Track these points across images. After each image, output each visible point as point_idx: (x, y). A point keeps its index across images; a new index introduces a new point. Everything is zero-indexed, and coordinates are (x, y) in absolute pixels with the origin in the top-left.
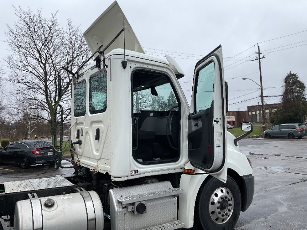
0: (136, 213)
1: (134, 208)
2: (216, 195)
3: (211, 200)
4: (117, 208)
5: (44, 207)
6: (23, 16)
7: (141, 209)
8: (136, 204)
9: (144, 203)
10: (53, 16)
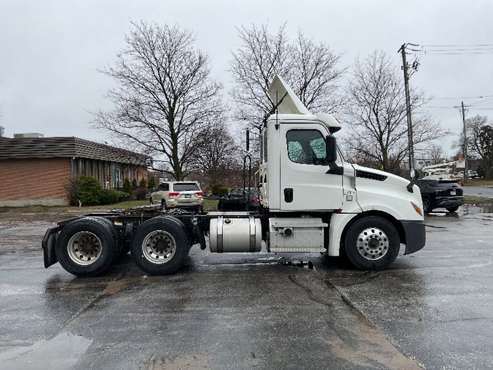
0: (284, 235)
1: (283, 231)
2: (366, 234)
3: (360, 237)
4: (271, 230)
5: (224, 223)
6: (247, 36)
7: (288, 233)
8: (285, 229)
9: (291, 229)
10: (282, 29)
